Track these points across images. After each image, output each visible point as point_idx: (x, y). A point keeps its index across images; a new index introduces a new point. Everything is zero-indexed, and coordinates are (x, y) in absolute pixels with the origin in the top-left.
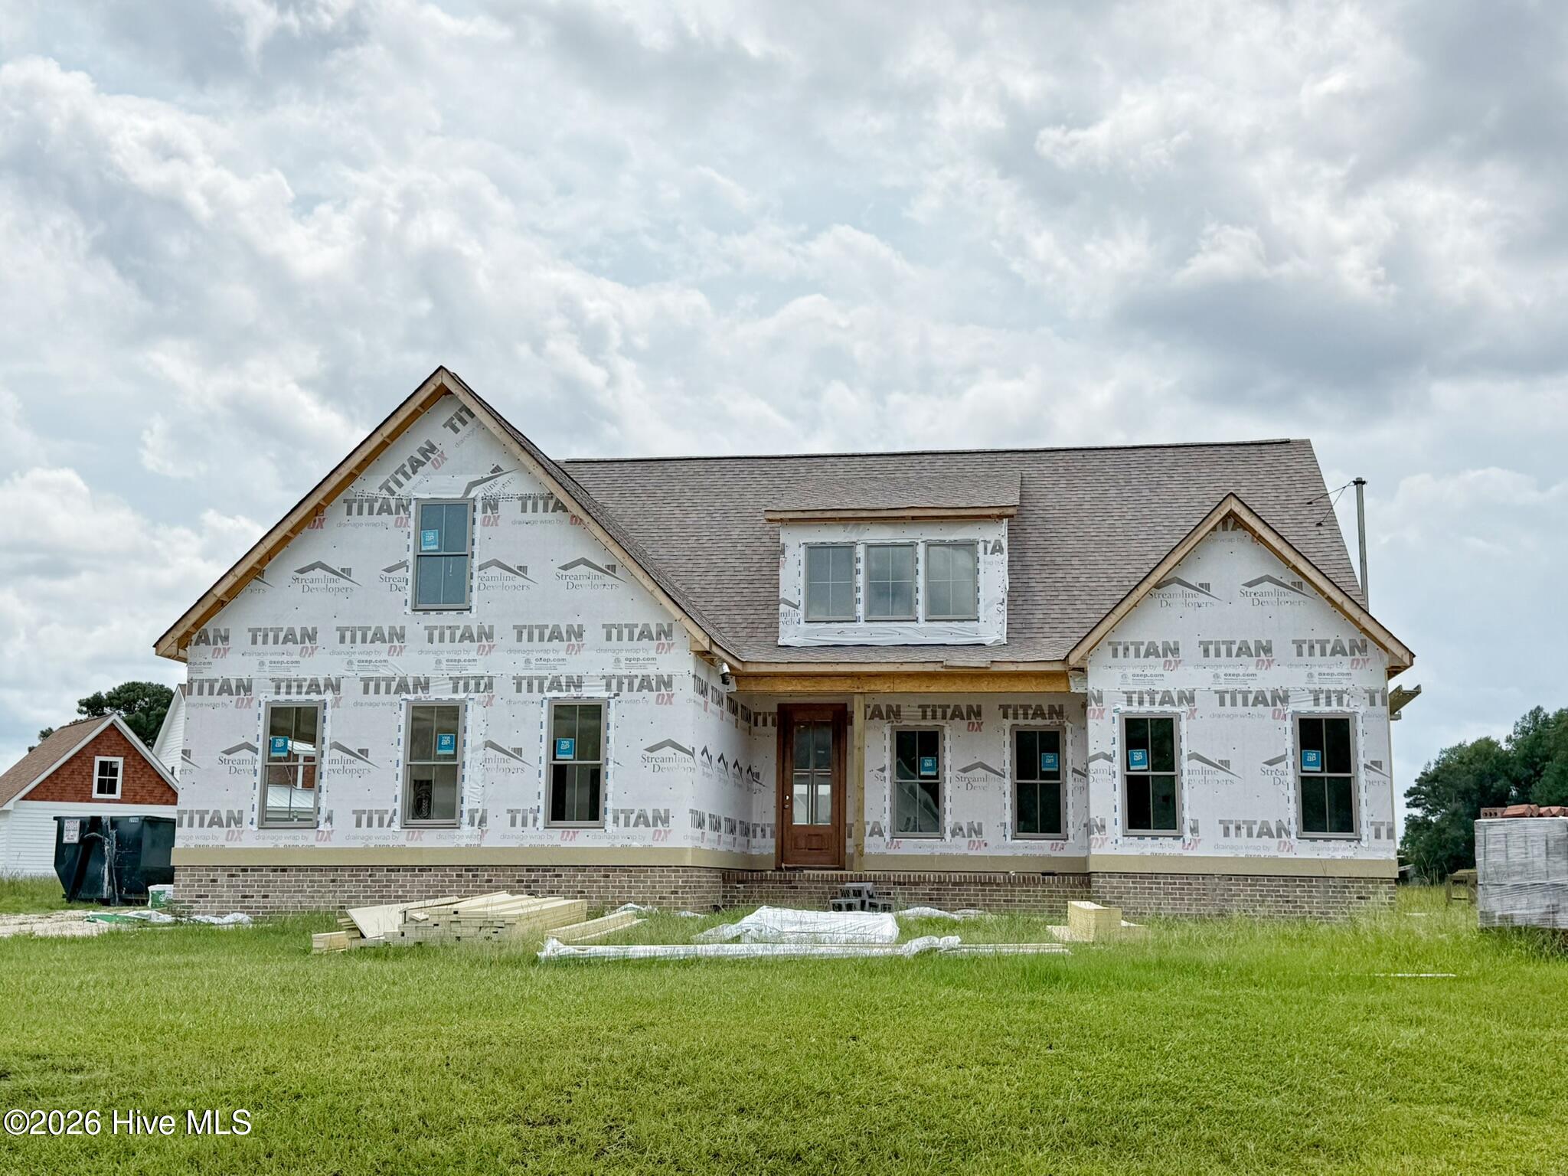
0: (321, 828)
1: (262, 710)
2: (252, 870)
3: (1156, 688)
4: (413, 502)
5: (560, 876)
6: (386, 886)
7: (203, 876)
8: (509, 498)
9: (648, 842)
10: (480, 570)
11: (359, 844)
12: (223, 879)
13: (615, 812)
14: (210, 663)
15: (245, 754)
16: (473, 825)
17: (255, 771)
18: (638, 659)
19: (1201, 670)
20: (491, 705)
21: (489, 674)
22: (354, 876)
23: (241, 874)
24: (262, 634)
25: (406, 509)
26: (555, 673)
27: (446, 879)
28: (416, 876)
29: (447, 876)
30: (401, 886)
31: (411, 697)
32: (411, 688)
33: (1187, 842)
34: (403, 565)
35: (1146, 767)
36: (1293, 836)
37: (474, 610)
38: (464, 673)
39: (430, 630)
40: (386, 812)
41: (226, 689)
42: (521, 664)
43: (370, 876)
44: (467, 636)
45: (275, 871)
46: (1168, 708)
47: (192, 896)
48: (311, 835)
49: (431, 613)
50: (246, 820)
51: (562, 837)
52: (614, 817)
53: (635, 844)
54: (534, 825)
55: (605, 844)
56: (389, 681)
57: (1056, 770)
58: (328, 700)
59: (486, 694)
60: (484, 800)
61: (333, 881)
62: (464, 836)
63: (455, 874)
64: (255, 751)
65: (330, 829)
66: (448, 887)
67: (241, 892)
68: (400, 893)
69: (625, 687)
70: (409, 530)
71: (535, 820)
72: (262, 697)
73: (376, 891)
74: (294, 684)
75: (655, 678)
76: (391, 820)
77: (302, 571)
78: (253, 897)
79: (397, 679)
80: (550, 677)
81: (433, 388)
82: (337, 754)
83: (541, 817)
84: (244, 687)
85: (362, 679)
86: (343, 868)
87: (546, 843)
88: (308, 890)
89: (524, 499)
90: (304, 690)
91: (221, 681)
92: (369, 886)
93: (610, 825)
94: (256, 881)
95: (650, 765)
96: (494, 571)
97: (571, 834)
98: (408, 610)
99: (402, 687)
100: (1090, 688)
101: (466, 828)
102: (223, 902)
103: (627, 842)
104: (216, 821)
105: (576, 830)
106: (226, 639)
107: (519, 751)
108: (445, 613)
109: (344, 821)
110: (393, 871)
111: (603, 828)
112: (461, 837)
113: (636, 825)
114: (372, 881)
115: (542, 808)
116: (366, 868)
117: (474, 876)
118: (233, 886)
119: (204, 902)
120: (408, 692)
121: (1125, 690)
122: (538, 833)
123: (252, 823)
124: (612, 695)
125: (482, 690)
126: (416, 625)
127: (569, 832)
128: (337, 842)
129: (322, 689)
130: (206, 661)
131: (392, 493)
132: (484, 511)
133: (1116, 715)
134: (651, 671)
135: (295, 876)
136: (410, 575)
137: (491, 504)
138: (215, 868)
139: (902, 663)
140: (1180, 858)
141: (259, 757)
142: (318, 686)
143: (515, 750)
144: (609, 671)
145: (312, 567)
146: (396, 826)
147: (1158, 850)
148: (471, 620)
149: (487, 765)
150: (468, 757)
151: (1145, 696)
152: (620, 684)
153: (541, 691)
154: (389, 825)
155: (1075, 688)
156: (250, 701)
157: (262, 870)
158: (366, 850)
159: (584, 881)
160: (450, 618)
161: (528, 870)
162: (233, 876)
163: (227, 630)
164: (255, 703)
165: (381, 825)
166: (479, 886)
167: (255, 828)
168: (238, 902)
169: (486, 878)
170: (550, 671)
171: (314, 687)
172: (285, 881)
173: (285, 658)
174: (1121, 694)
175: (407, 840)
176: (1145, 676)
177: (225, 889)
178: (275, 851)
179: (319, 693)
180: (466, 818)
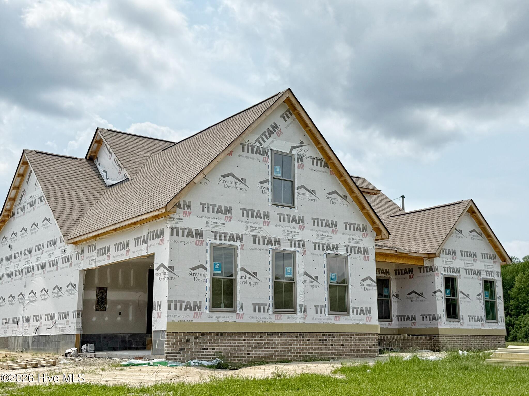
0: (238, 312)
1: (208, 247)
2: (207, 335)
3: (451, 267)
4: (270, 151)
5: (334, 337)
6: (268, 343)
7: (182, 338)
8: (307, 157)
9: (365, 322)
10: (298, 189)
11: (255, 321)
12: (192, 340)
13: (353, 308)
14: (182, 219)
15: (201, 271)
16: (301, 313)
17: (206, 280)
18: (357, 239)
19: (461, 261)
20: (305, 255)
21: (304, 240)
22: (253, 337)
23: (201, 336)
24: (206, 206)
25: (267, 154)
26: (328, 242)
27: (292, 339)
28: (280, 337)
29: (292, 337)
30: (274, 343)
31: (274, 247)
32: (273, 243)
33: (461, 323)
34: (267, 181)
35: (450, 295)
36: (484, 321)
37: (296, 208)
38: (294, 238)
39: (280, 215)
40: (266, 305)
41: (190, 234)
42: (315, 236)
43: (260, 337)
44: (294, 220)
45: (217, 335)
46: (454, 274)
47: (177, 349)
48: (234, 315)
49: (280, 207)
50: (203, 307)
51: (335, 319)
52: (352, 310)
53: (361, 323)
54: (324, 313)
55: (350, 323)
56: (264, 238)
57: (387, 294)
58: (238, 245)
59: (302, 249)
60: (305, 301)
61: (244, 340)
62: (298, 318)
63: (295, 336)
64: (206, 269)
65: (242, 313)
66: (293, 343)
67: (201, 346)
68: (273, 346)
69: (353, 251)
70: (269, 164)
71: (325, 311)
72: (208, 240)
73: (263, 346)
74: (223, 235)
75: (362, 248)
76: (268, 309)
77: (223, 176)
78: (207, 349)
79: (267, 238)
80: (326, 244)
81: (285, 98)
82: (244, 274)
83: (327, 309)
84: (199, 234)
85: (253, 236)
86: (248, 333)
87: (329, 322)
88: (234, 345)
89: (313, 159)
90: (227, 239)
91: (187, 229)
92: (260, 343)
93: (351, 314)
94: (208, 340)
95: (363, 287)
96: (303, 191)
97: (338, 318)
98: (270, 203)
99: (269, 243)
100: (435, 264)
101: (299, 314)
102: (193, 352)
103: (357, 322)
104: (188, 307)
105: (339, 316)
106: (189, 207)
107: (317, 277)
108: (285, 208)
109: (249, 309)
110: (270, 335)
111: (349, 315)
112: (297, 318)
113: (360, 314)
114: (261, 340)
115: (327, 305)
116: (258, 333)
117: (303, 337)
118: (197, 343)
119: (184, 353)
120: (272, 245)
121: (444, 266)
122: (326, 317)
123: (206, 309)
124: (349, 255)
125: (301, 247)
126: (274, 212)
127: (337, 317)
128: (246, 320)
129: (236, 239)
130: (180, 218)
131: (261, 145)
132: (298, 162)
133: (442, 275)
134: (361, 245)
135: (227, 337)
136: (270, 187)
137: (301, 159)
138: (188, 333)
139: (384, 249)
140: (459, 329)
141: (208, 273)
142: (233, 237)
143: (315, 277)
144: (347, 244)
145: (228, 175)
146: (271, 312)
147: (455, 326)
148: (295, 212)
149: (305, 284)
150: (298, 279)
151: (448, 269)
152: (351, 250)
153: (324, 250)
154: (268, 312)
155: (426, 264)
156: (202, 242)
157: (211, 335)
158: (258, 324)
159: (343, 340)
160: (286, 211)
161: (323, 335)
162: (197, 338)
163: (189, 202)
164: (204, 243)
165: (264, 311)
166: (305, 342)
167: (207, 311)
168: (200, 352)
169: (307, 338)
170: (326, 241)
171: (232, 238)
172: (223, 340)
173: (218, 221)
174: (443, 268)
175: (276, 319)
176: (448, 261)
177: (193, 345)
178: (217, 324)
179: (234, 241)
180: (298, 309)
